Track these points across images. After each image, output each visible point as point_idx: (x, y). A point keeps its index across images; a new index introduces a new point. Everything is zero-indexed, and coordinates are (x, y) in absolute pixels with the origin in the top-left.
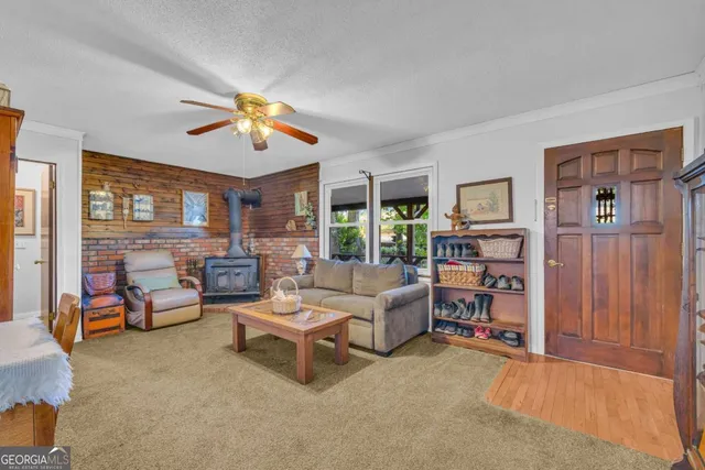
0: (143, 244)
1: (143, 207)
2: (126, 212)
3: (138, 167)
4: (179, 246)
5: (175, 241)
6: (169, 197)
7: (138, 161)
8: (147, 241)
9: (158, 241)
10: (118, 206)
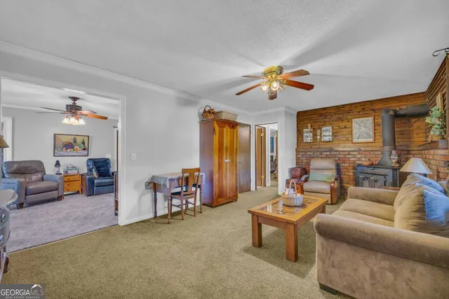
0: (326, 155)
1: (327, 133)
2: (318, 137)
3: (324, 112)
4: (348, 156)
5: (345, 153)
6: (342, 125)
7: (324, 109)
8: (328, 153)
9: (335, 153)
10: (315, 135)
